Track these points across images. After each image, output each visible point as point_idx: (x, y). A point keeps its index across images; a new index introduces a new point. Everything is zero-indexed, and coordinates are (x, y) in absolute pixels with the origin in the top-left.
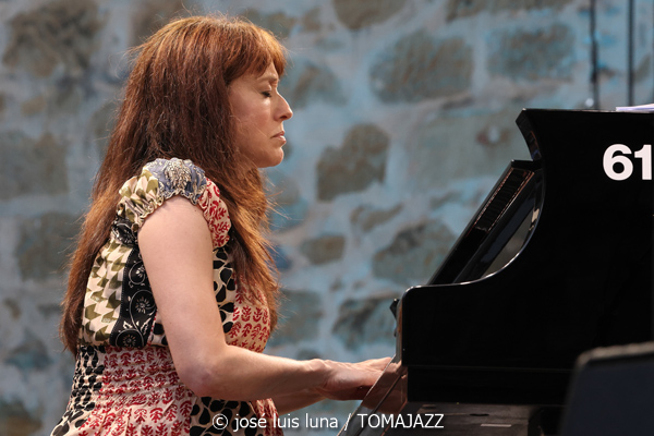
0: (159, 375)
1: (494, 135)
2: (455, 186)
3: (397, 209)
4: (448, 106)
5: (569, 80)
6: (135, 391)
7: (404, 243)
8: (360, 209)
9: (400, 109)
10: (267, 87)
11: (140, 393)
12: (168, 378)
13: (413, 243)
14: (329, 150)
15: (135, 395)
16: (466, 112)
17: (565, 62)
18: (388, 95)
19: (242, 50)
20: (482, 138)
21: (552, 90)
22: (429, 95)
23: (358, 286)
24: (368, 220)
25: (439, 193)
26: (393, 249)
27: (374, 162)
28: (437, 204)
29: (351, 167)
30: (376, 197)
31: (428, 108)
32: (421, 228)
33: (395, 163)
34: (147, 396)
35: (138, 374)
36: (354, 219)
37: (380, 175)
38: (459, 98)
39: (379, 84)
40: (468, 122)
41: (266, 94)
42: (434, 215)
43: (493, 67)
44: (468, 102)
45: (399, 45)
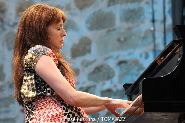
0: (52, 102)
1: (122, 39)
2: (111, 54)
3: (95, 61)
4: (109, 31)
5: (143, 23)
6: (46, 107)
7: (97, 71)
8: (84, 61)
9: (95, 32)
10: (59, 27)
11: (47, 108)
12: (54, 103)
13: (99, 71)
14: (74, 45)
15: (46, 108)
16: (114, 33)
17: (142, 18)
18: (91, 28)
19: (52, 17)
20: (119, 40)
21: (138, 26)
22: (103, 28)
23: (84, 83)
24: (86, 64)
25: (107, 56)
26: (93, 73)
27: (88, 47)
28: (106, 59)
29: (81, 49)
30: (88, 57)
31: (103, 32)
32: (102, 66)
33: (94, 47)
34: (50, 108)
35: (45, 103)
36: (82, 64)
37: (89, 51)
38: (111, 29)
39: (89, 25)
40: (114, 36)
41: (59, 30)
42: (105, 62)
43: (121, 20)
44: (114, 30)
45: (94, 14)
